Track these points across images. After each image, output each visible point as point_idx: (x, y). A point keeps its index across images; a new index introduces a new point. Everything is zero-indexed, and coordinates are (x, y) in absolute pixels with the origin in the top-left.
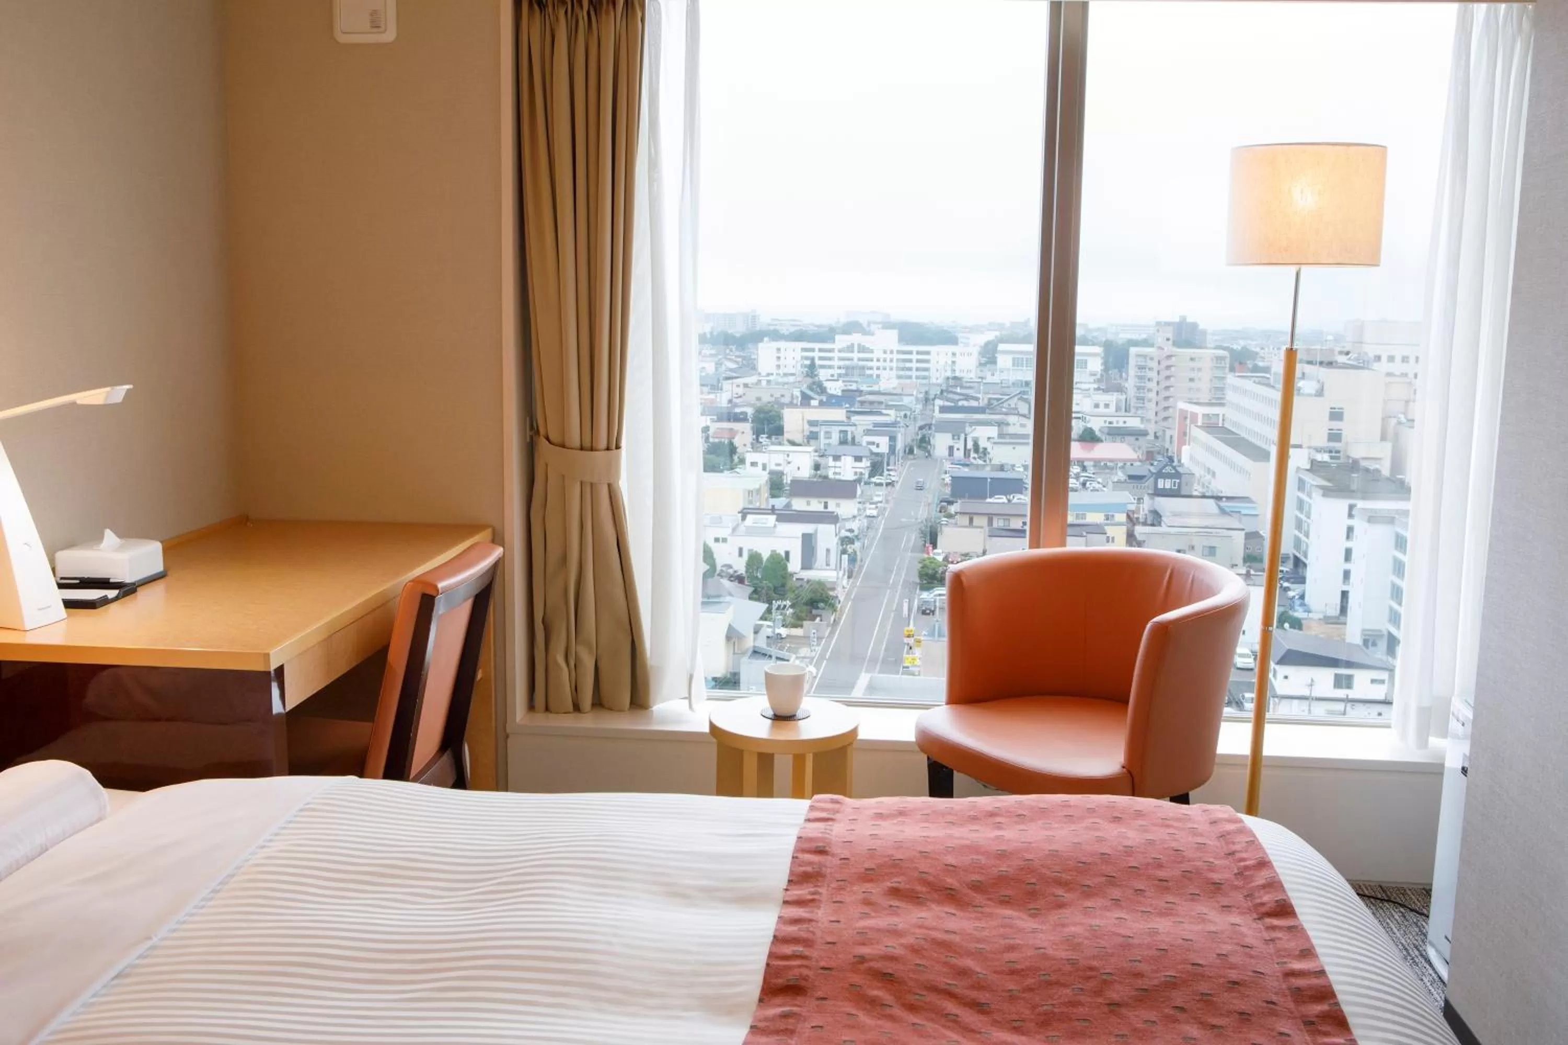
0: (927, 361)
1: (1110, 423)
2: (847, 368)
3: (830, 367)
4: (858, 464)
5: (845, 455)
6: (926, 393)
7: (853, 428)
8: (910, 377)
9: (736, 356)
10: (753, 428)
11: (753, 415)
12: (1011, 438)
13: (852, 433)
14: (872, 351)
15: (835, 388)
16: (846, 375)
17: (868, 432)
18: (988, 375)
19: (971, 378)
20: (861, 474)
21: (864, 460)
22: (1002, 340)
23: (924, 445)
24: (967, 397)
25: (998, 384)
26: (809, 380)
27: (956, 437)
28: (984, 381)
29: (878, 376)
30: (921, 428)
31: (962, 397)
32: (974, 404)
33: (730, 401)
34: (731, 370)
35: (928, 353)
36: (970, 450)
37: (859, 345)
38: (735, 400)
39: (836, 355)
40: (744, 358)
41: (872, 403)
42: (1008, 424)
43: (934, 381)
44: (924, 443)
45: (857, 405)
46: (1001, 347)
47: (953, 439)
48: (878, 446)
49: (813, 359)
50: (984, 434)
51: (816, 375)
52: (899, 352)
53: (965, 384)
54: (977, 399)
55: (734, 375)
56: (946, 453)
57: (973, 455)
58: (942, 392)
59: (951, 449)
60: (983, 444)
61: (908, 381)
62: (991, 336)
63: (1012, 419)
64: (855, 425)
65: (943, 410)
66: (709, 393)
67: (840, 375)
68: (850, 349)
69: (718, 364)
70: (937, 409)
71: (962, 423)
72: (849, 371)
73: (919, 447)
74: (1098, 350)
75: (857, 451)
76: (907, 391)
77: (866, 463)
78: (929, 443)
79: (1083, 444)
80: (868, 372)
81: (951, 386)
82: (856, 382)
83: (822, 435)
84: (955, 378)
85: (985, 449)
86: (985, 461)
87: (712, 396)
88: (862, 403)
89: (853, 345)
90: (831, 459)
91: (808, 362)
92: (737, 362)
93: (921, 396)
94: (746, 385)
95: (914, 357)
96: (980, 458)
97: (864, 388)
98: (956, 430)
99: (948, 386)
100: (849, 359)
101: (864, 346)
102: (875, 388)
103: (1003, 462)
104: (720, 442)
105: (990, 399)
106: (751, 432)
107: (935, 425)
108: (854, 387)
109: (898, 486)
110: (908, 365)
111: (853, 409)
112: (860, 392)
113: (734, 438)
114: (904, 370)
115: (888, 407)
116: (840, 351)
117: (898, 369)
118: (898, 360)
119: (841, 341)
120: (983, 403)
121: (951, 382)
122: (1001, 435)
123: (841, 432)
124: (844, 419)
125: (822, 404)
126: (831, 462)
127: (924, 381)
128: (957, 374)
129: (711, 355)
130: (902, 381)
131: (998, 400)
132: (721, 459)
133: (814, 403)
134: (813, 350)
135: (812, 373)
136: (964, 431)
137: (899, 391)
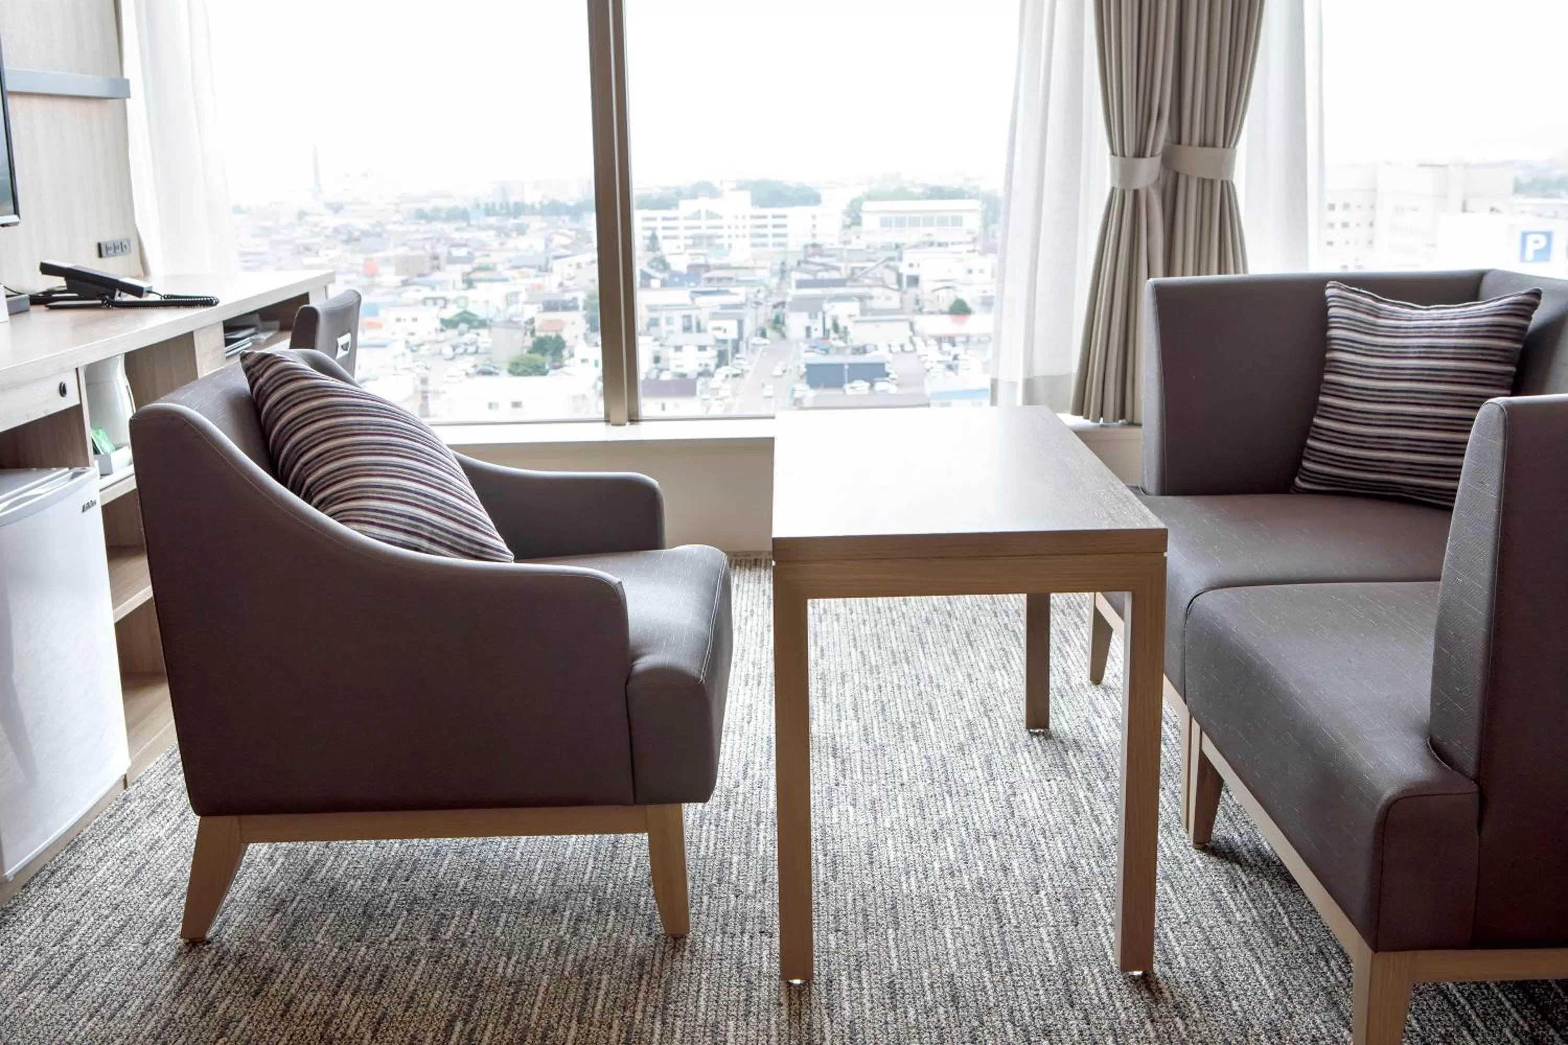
0: (784, 226)
1: (984, 292)
2: (693, 237)
3: (675, 237)
4: (703, 354)
5: (687, 345)
6: (783, 264)
7: (697, 312)
8: (765, 245)
9: (570, 230)
10: (585, 317)
11: (585, 301)
12: (873, 315)
13: (697, 318)
14: (721, 218)
15: (679, 264)
16: (694, 246)
17: (714, 316)
18: (854, 239)
19: (832, 244)
20: (707, 365)
21: (708, 349)
22: (870, 197)
23: (779, 326)
24: (827, 267)
25: (861, 250)
26: (651, 255)
27: (813, 316)
28: (848, 247)
29: (730, 246)
30: (775, 307)
31: (821, 268)
32: (835, 275)
33: (561, 285)
34: (565, 247)
35: (784, 217)
36: (829, 331)
37: (707, 212)
38: (567, 283)
39: (681, 223)
40: (578, 231)
41: (720, 279)
42: (871, 298)
43: (791, 247)
44: (778, 323)
45: (703, 282)
46: (867, 206)
47: (810, 317)
48: (725, 331)
49: (654, 229)
50: (844, 311)
51: (658, 249)
52: (752, 217)
53: (825, 253)
54: (838, 269)
55: (568, 252)
56: (803, 334)
57: (833, 335)
58: (799, 263)
59: (808, 329)
60: (842, 323)
61: (762, 249)
62: (858, 192)
63: (876, 292)
64: (699, 308)
65: (801, 284)
66: (537, 276)
67: (686, 247)
68: (697, 216)
69: (549, 240)
70: (793, 284)
71: (820, 299)
72: (697, 240)
73: (774, 328)
74: (975, 204)
75: (703, 339)
76: (759, 264)
77: (712, 353)
78: (783, 323)
79: (955, 317)
80: (718, 241)
81: (811, 256)
82: (704, 254)
83: (663, 322)
84: (814, 246)
85: (846, 328)
86: (846, 342)
87: (539, 281)
88: (710, 280)
89: (699, 212)
90: (672, 350)
91: (649, 233)
92: (569, 237)
93: (777, 267)
94: (579, 266)
95: (770, 222)
96: (840, 338)
97: (712, 261)
98: (812, 307)
99: (807, 255)
100: (696, 228)
101: (712, 213)
102: (725, 261)
103: (865, 342)
104: (547, 337)
105: (853, 269)
106: (584, 321)
107: (790, 304)
108: (701, 260)
109: (748, 376)
110: (762, 231)
111: (698, 289)
112: (707, 267)
113: (561, 330)
114: (759, 236)
115: (739, 283)
116: (685, 219)
117: (753, 236)
118: (752, 227)
119: (686, 207)
120: (844, 274)
121: (810, 251)
122: (863, 312)
123: (684, 316)
124: (688, 301)
125: (664, 284)
126: (671, 353)
127: (781, 249)
128: (818, 241)
129: (541, 229)
130: (755, 249)
131: (863, 268)
132: (548, 359)
133: (655, 283)
134: (654, 219)
135: (654, 246)
136: (821, 309)
137: (750, 264)
